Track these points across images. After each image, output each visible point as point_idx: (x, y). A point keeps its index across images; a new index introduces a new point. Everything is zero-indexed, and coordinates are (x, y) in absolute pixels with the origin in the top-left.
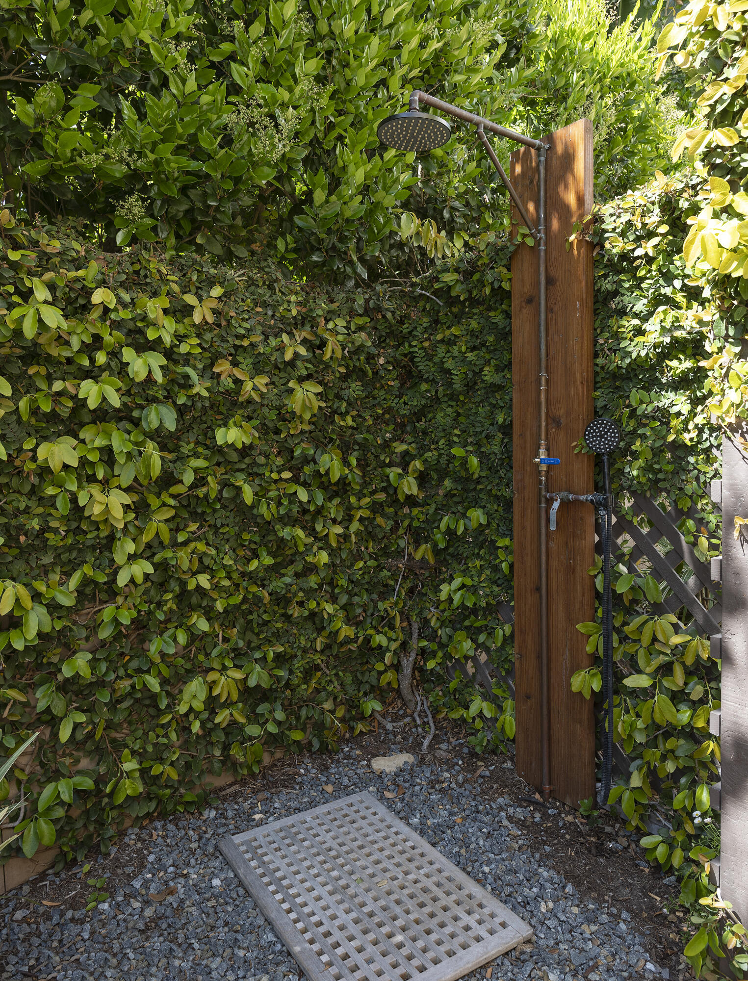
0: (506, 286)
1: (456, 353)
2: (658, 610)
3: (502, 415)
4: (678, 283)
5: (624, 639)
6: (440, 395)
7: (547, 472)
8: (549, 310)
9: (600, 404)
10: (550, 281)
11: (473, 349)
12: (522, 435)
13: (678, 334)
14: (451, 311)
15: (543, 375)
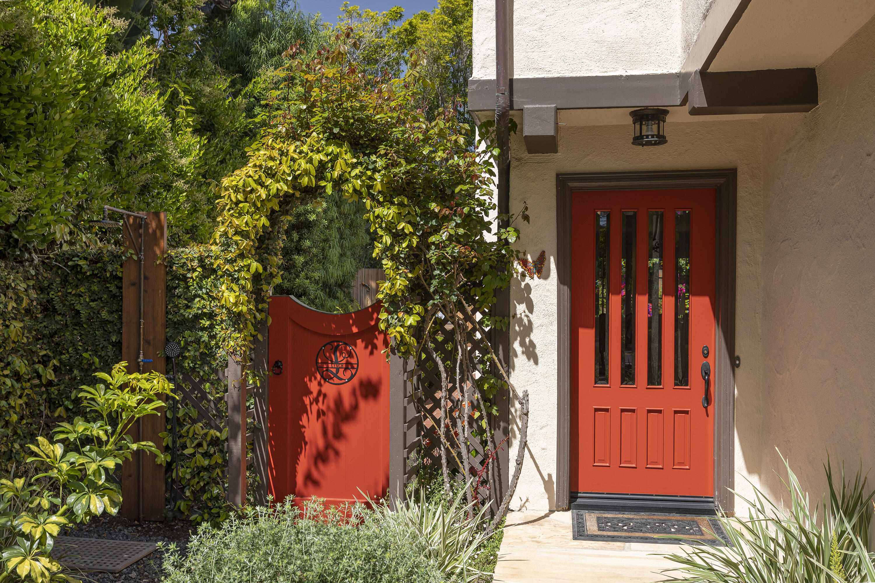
0: (120, 274)
1: (82, 302)
2: (194, 422)
3: (115, 337)
4: (204, 291)
5: (181, 436)
6: (68, 323)
7: (143, 365)
8: (145, 291)
9: (169, 335)
10: (146, 278)
11: (93, 301)
12: (128, 348)
13: (205, 310)
14: (76, 277)
15: (142, 320)
